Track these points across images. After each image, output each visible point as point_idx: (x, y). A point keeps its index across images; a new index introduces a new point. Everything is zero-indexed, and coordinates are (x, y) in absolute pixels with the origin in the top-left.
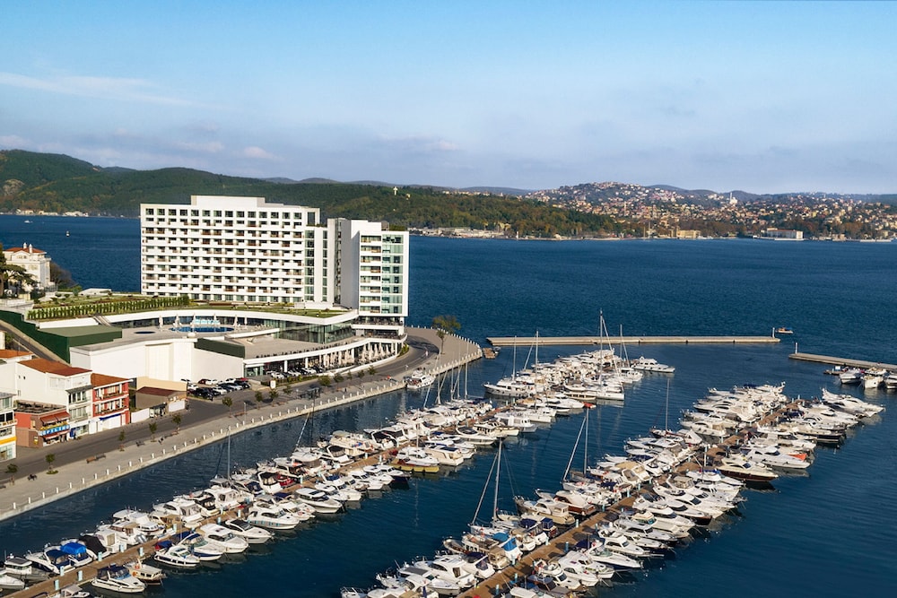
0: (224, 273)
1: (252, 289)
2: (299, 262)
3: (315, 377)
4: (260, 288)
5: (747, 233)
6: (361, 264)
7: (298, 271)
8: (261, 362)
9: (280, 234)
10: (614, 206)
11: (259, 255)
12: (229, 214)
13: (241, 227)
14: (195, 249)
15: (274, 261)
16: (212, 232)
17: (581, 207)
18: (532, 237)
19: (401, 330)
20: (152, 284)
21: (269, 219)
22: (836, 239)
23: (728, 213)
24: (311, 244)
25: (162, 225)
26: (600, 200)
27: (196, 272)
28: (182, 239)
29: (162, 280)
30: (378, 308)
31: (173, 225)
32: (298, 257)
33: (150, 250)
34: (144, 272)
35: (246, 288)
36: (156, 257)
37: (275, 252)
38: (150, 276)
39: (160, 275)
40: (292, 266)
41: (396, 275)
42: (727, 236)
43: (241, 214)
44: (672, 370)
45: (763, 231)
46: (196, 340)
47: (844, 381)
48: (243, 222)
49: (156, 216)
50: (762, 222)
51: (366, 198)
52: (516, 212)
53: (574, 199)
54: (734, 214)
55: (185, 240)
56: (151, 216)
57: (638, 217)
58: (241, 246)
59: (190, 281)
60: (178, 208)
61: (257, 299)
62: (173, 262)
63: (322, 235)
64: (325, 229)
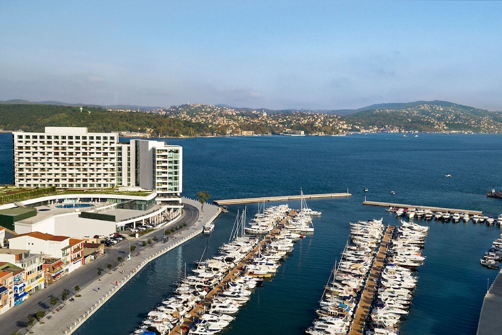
0: (68, 171)
1: (85, 180)
2: (113, 164)
3: (153, 230)
4: (90, 179)
5: (276, 132)
6: (157, 165)
7: (112, 169)
8: (123, 224)
9: (102, 148)
10: (203, 117)
11: (90, 161)
12: (71, 137)
13: (78, 145)
14: (50, 158)
15: (98, 164)
16: (60, 148)
17: (184, 118)
18: (168, 136)
19: (180, 200)
20: (23, 180)
21: (95, 140)
22: (320, 135)
23: (263, 121)
24: (120, 154)
25: (28, 145)
26: (194, 114)
27: (50, 171)
28: (41, 153)
29: (29, 177)
30: (166, 189)
31: (35, 145)
32: (113, 161)
33: (21, 159)
34: (17, 173)
35: (82, 180)
36: (25, 164)
37: (99, 159)
38: (21, 175)
39: (27, 174)
40: (109, 166)
41: (176, 170)
42: (267, 134)
43: (78, 138)
44: (320, 213)
45: (284, 131)
46: (80, 213)
47: (399, 215)
48: (79, 142)
49: (24, 139)
50: (281, 126)
51: (63, 114)
52: (154, 122)
53: (180, 113)
54: (266, 122)
55: (43, 153)
56: (21, 140)
57: (217, 123)
58: (78, 156)
59: (46, 177)
60: (38, 134)
61: (88, 185)
62: (36, 166)
63: (127, 149)
64: (128, 145)
